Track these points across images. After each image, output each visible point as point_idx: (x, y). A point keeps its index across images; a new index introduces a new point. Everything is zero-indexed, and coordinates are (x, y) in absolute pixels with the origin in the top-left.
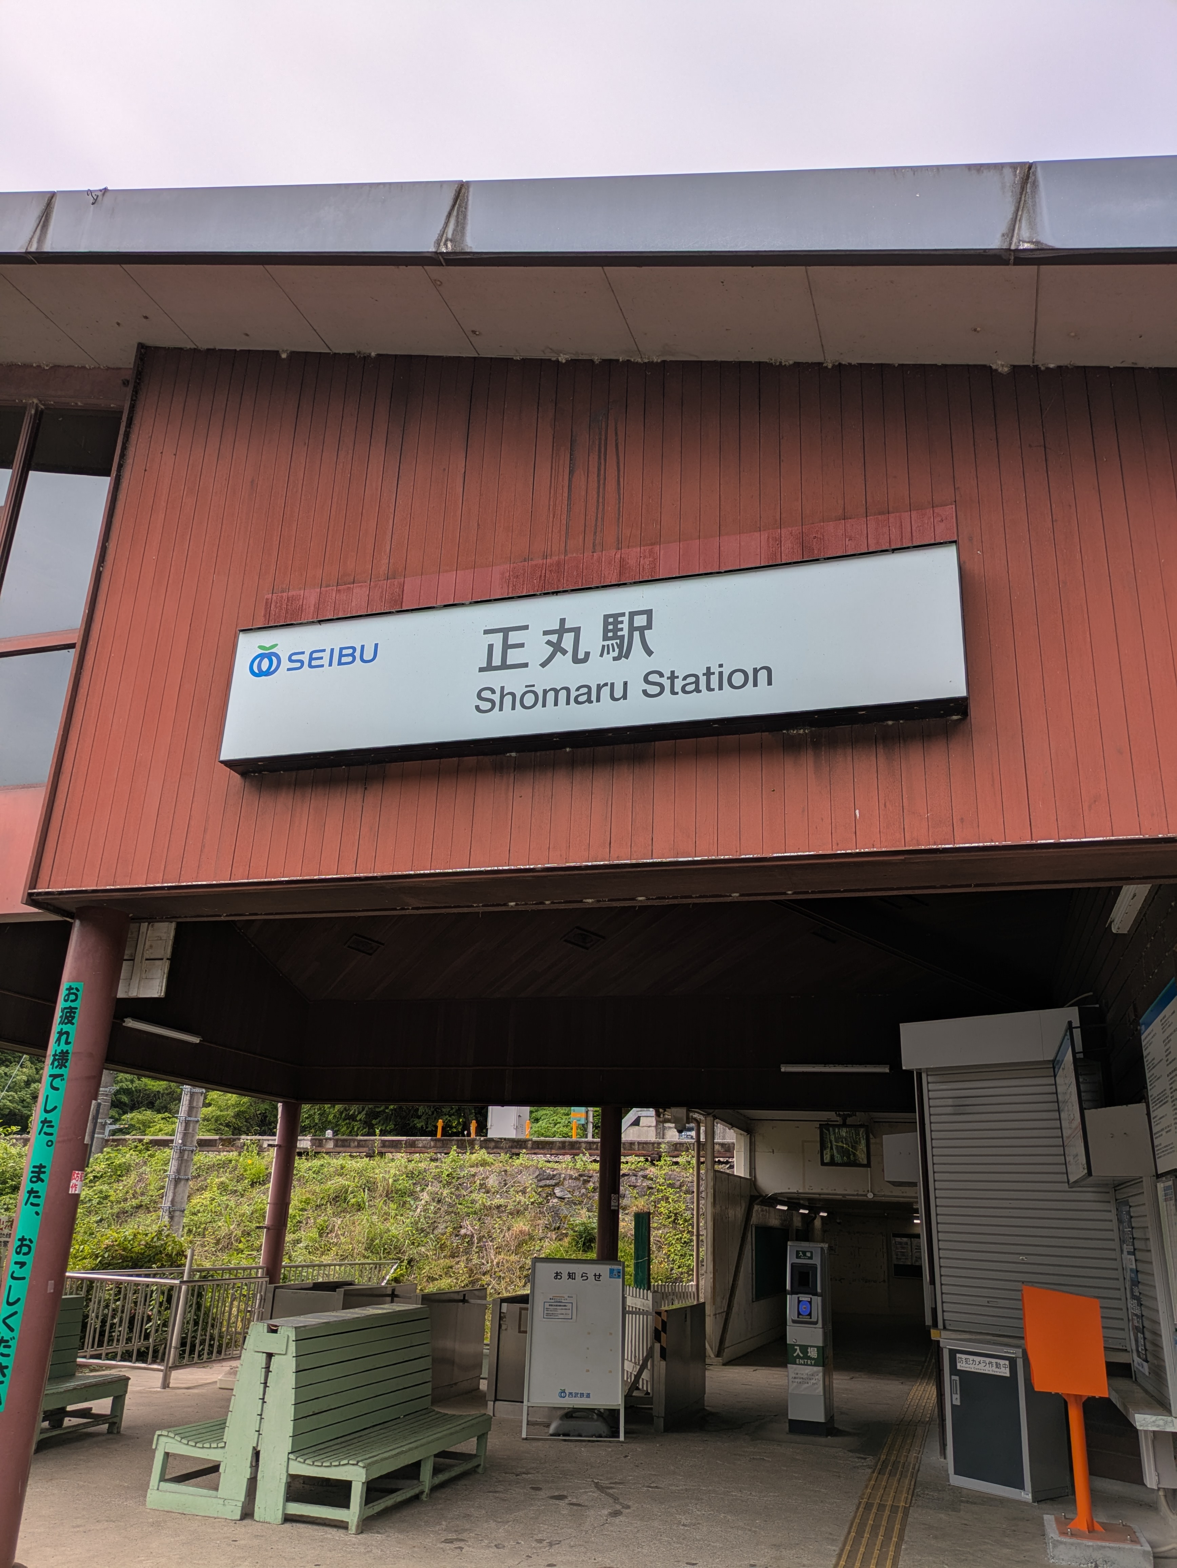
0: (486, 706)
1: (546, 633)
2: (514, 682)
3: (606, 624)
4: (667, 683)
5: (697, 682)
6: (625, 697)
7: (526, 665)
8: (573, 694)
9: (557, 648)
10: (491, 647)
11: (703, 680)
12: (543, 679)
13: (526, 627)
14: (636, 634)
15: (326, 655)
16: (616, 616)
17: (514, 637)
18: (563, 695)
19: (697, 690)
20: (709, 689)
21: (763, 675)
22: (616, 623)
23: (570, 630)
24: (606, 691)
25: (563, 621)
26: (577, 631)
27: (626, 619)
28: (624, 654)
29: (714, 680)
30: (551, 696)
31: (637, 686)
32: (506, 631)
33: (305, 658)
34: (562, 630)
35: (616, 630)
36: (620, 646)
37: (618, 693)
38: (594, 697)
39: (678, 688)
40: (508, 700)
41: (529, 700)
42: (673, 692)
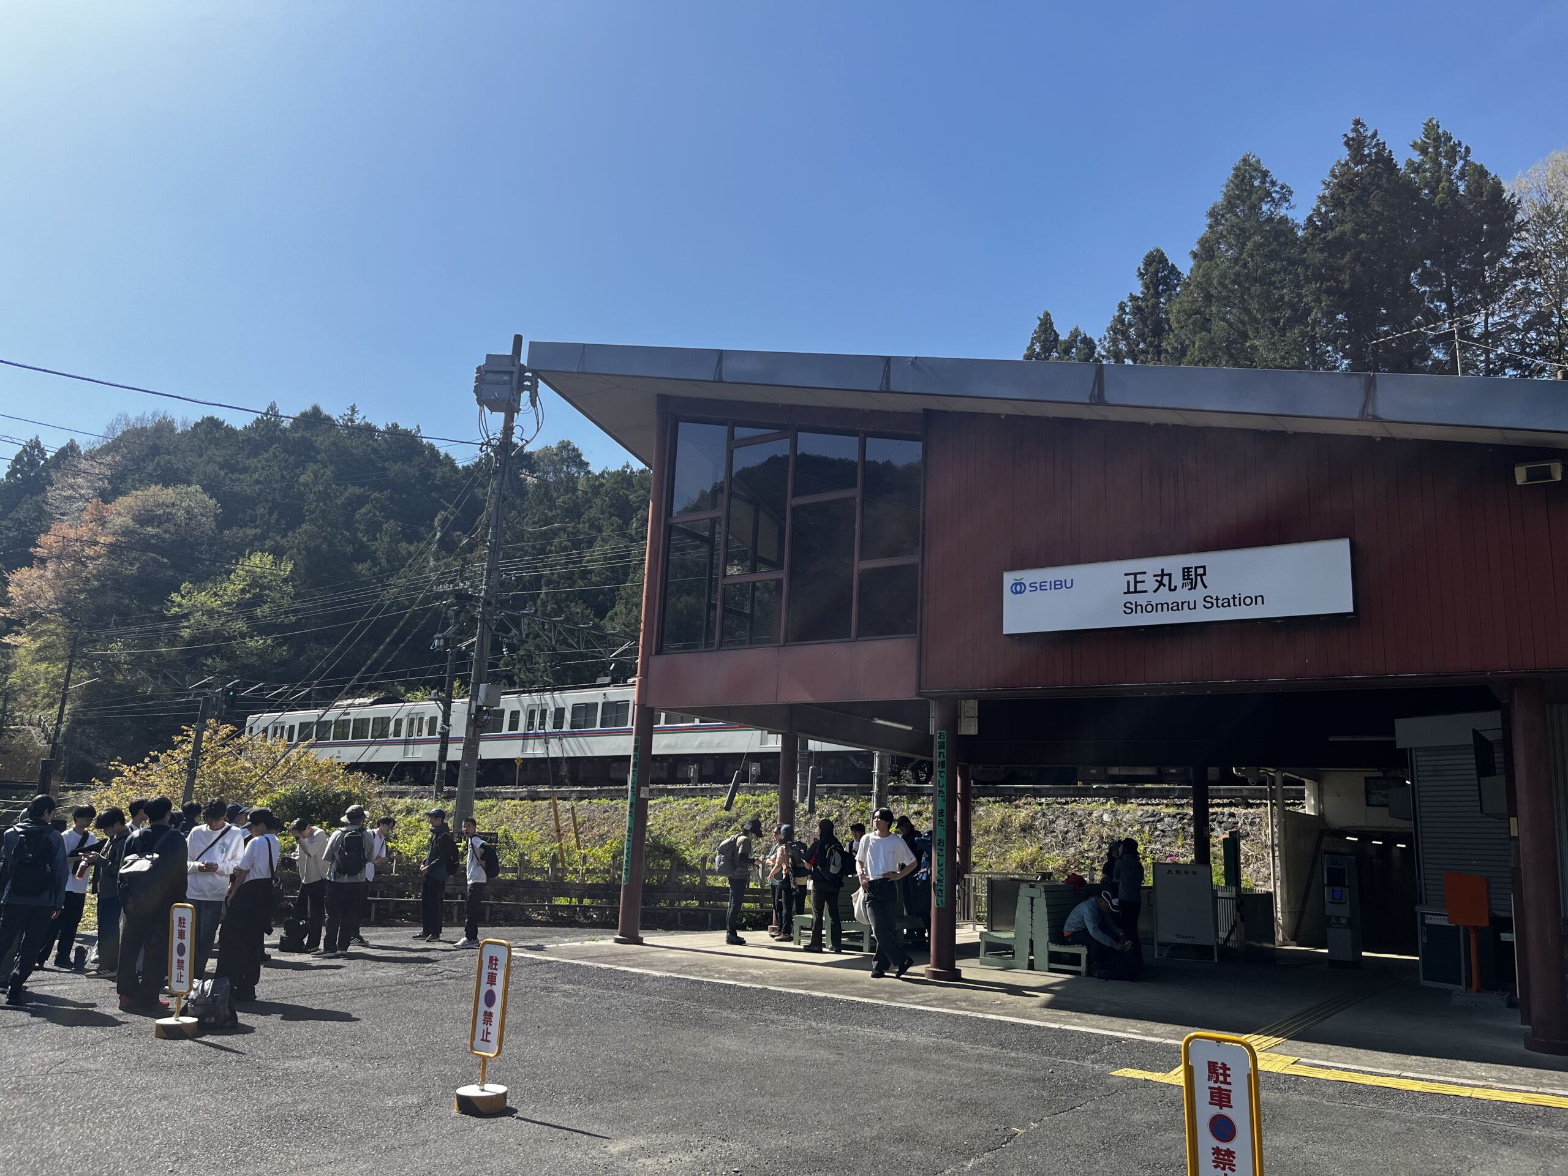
0: (1129, 611)
1: (1155, 576)
2: (1141, 599)
3: (1184, 572)
4: (1215, 602)
5: (1229, 602)
6: (1195, 608)
7: (1146, 591)
8: (1170, 606)
9: (1161, 583)
10: (1128, 582)
11: (1232, 601)
12: (1156, 599)
13: (1145, 573)
14: (1199, 577)
15: (1048, 584)
16: (1188, 568)
17: (1139, 577)
18: (1165, 606)
19: (1229, 606)
20: (1235, 605)
21: (1259, 599)
22: (1189, 572)
23: (1166, 575)
24: (1186, 605)
25: (1163, 570)
26: (1170, 575)
27: (1193, 570)
28: (1193, 587)
29: (1237, 601)
30: (1160, 606)
31: (1200, 603)
32: (1135, 574)
33: (1038, 585)
34: (1162, 575)
35: (1189, 575)
36: (1191, 583)
37: (1192, 606)
38: (1180, 608)
39: (1220, 605)
40: (1139, 608)
41: (1149, 608)
42: (1218, 606)
